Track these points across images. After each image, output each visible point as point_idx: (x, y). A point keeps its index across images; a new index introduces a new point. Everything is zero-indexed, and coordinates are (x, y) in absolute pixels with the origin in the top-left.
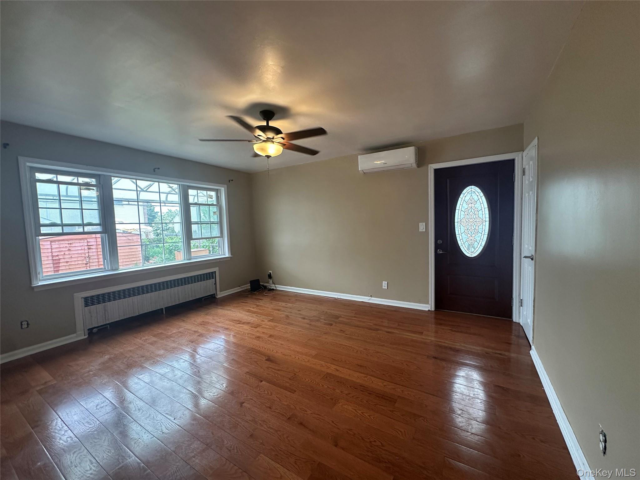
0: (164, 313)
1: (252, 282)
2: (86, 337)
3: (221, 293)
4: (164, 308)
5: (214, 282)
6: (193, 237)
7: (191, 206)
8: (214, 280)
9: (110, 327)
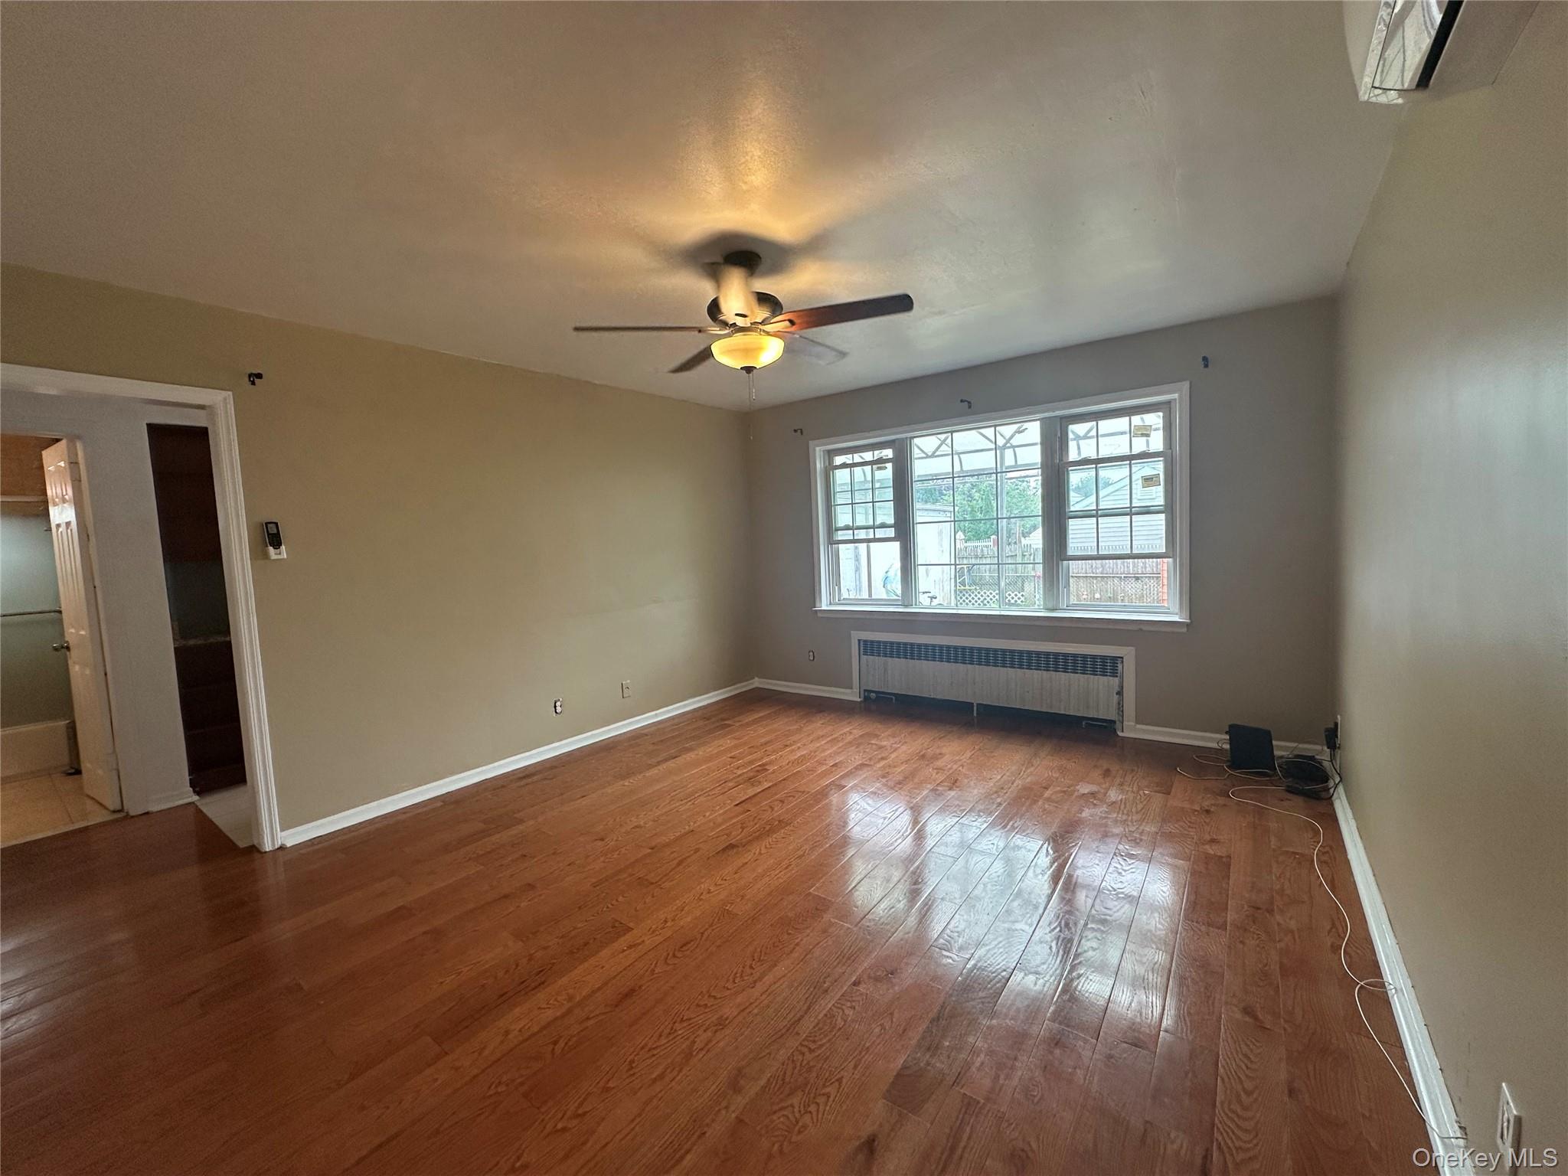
0: (975, 715)
1: (1235, 732)
2: (859, 700)
3: (1138, 726)
4: (975, 704)
5: (1117, 689)
6: (1070, 552)
7: (1070, 468)
8: (1116, 680)
9: (896, 700)
